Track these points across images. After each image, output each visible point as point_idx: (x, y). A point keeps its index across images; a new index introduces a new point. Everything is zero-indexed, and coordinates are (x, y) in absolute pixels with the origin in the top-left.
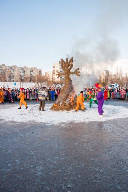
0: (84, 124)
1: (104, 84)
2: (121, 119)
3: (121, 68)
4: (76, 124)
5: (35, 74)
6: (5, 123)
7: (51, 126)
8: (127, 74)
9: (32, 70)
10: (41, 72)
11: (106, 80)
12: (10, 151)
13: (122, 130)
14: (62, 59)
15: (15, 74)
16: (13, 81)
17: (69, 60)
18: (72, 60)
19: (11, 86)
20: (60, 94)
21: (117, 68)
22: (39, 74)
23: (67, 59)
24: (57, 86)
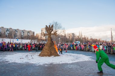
0: (59, 64)
1: (72, 41)
2: (81, 62)
3: (81, 32)
4: (54, 65)
5: (30, 34)
7: (38, 66)
8: (85, 36)
9: (29, 32)
10: (34, 33)
11: (73, 39)
13: (82, 68)
14: (46, 26)
15: (18, 34)
16: (17, 39)
17: (51, 26)
18: (52, 26)
19: (15, 41)
20: (45, 47)
21: (79, 32)
22: (32, 34)
23: (49, 26)
24: (43, 42)
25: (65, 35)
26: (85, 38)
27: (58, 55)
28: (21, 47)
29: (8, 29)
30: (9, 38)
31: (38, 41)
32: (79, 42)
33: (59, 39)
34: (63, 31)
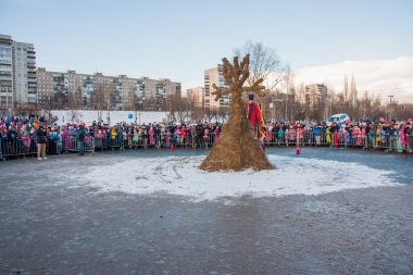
0: (273, 199)
1: (316, 115)
2: (354, 190)
3: (353, 79)
4: (256, 199)
5: (166, 93)
6: (102, 195)
7: (200, 205)
8: (366, 94)
9: (161, 84)
10: (178, 88)
11: (321, 105)
12: (111, 256)
13: (358, 215)
14: (225, 60)
15: (124, 93)
16: (121, 109)
18: (247, 60)
19: (116, 118)
20: (221, 136)
21: (346, 80)
22: (174, 93)
23: (236, 59)
25: (292, 90)
26: (367, 102)
27: (268, 166)
28: (136, 138)
29: (88, 76)
30: (96, 109)
31: (194, 117)
32: (343, 117)
33: (271, 105)
34: (287, 78)
